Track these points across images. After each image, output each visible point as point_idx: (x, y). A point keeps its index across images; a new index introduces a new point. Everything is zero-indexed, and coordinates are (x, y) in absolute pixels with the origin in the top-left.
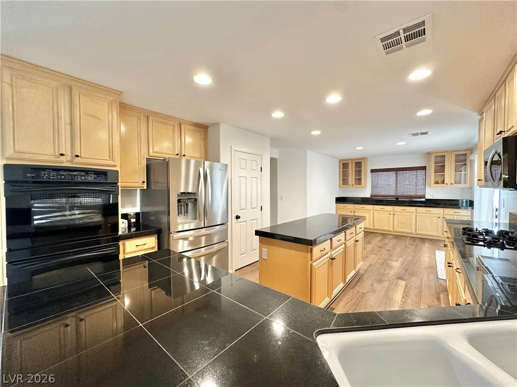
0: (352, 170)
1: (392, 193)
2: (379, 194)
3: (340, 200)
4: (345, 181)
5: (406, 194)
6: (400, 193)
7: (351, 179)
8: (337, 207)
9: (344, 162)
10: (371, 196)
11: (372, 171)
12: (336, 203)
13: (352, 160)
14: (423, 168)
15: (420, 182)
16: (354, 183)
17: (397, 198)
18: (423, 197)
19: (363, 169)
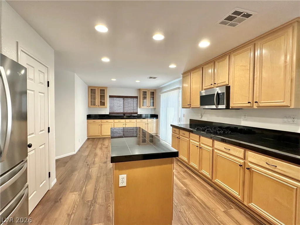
0: (98, 95)
1: (122, 111)
2: (115, 112)
3: (89, 117)
5: (129, 111)
6: (125, 111)
7: (98, 101)
8: (88, 122)
9: (92, 88)
10: (110, 113)
11: (110, 97)
12: (87, 119)
13: (98, 87)
14: (137, 97)
15: (135, 105)
16: (99, 105)
17: (124, 114)
18: (137, 113)
19: (105, 95)
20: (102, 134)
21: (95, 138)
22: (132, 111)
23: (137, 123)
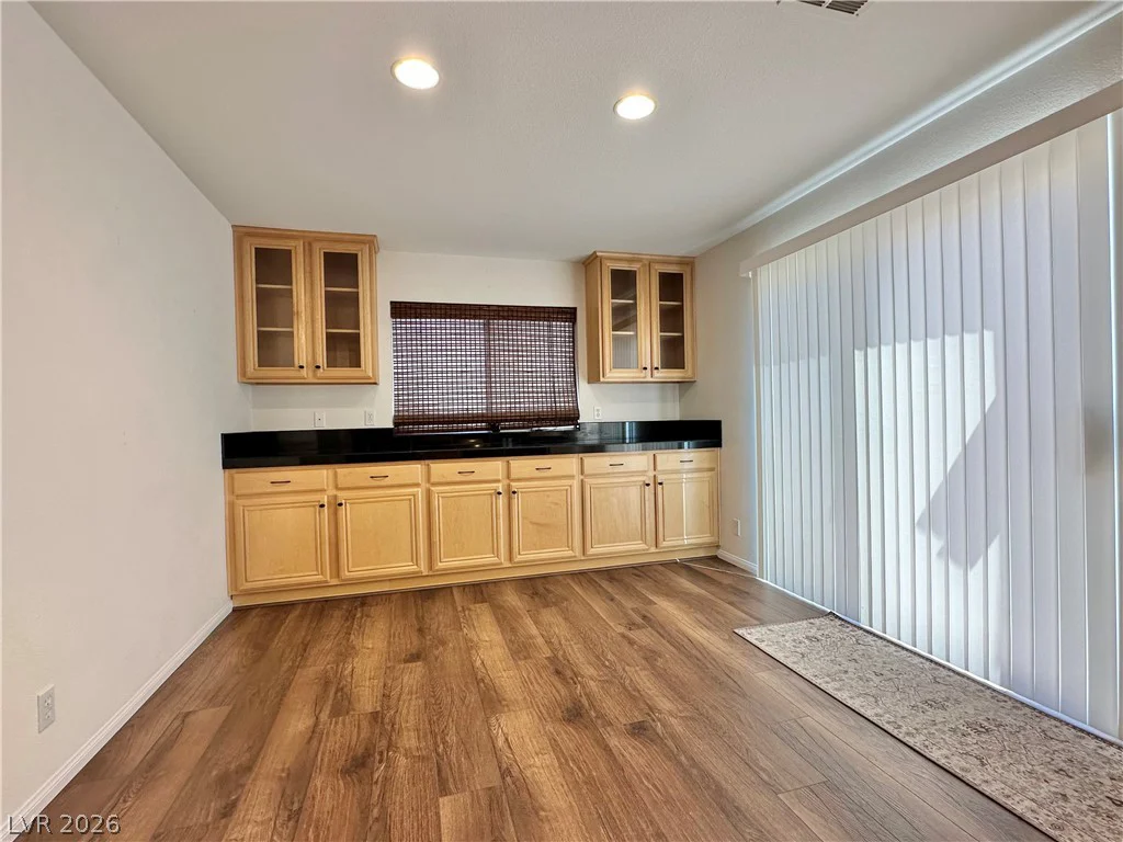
0: (307, 295)
1: (476, 406)
2: (431, 411)
3: (244, 450)
4: (271, 346)
5: (526, 405)
6: (502, 406)
7: (308, 335)
8: (231, 488)
9: (263, 243)
10: (398, 421)
11: (400, 310)
12: (224, 468)
13: (310, 239)
14: (569, 315)
15: (560, 364)
16: (322, 359)
17: (493, 421)
18: (572, 417)
19: (364, 290)
20: (346, 574)
21: (292, 605)
22: (542, 406)
23: (588, 481)
